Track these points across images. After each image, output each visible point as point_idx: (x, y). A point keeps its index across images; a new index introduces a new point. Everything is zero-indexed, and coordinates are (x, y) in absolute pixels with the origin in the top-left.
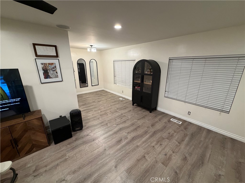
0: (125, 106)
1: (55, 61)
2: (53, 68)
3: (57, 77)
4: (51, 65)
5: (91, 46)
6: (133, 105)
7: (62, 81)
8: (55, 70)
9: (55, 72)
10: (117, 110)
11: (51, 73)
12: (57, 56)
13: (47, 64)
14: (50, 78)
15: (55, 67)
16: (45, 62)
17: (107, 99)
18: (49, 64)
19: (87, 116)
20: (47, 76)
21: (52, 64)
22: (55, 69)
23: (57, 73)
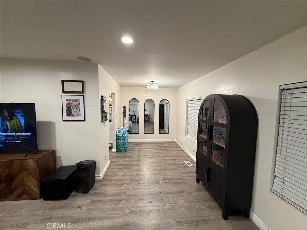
0: (180, 179)
1: (80, 98)
2: (77, 105)
3: (79, 115)
4: (75, 102)
5: (152, 82)
6: (198, 182)
7: (84, 120)
8: (78, 108)
9: (78, 110)
10: (161, 182)
11: (74, 110)
12: (83, 92)
13: (72, 101)
14: (72, 116)
15: (79, 104)
16: (70, 99)
17: (165, 157)
18: (74, 100)
19: (115, 174)
20: (69, 114)
21: (77, 100)
22: (79, 106)
23: (80, 110)
